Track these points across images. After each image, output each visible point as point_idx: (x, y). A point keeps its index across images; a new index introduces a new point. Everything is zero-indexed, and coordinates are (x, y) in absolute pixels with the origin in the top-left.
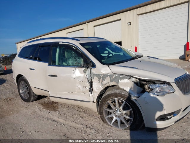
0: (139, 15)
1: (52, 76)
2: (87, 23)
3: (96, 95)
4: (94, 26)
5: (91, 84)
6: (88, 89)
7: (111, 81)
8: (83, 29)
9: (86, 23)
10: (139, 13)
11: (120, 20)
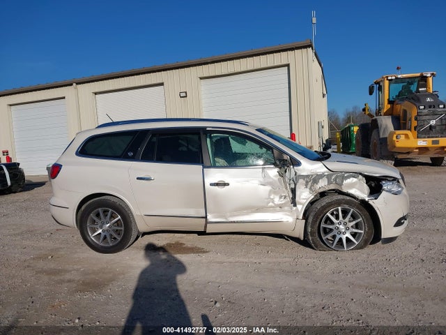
0: (201, 78)
1: (217, 184)
2: (77, 84)
3: (301, 208)
4: (96, 94)
5: (294, 191)
6: (289, 199)
7: (330, 183)
8: (64, 98)
9: (74, 84)
10: (202, 76)
11: (162, 84)
